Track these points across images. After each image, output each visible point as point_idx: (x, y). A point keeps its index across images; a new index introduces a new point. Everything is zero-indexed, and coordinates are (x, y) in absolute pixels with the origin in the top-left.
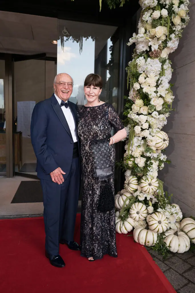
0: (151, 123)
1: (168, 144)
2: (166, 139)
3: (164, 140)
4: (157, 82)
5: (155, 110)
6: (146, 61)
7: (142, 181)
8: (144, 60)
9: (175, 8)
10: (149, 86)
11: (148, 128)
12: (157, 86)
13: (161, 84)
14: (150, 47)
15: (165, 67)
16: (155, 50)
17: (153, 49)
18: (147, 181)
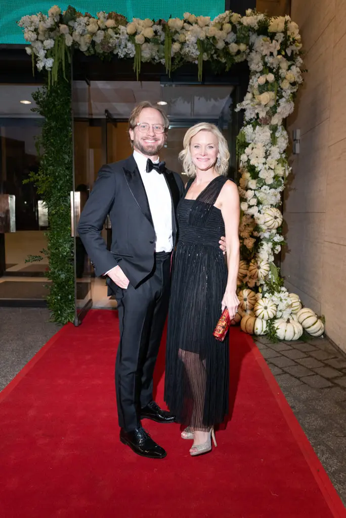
0: (259, 198)
1: (280, 222)
2: (278, 216)
3: (276, 218)
4: (266, 153)
5: (265, 184)
6: (254, 129)
7: (251, 264)
8: (252, 128)
9: (283, 72)
10: (257, 157)
11: (256, 204)
12: (266, 157)
13: (270, 154)
14: (257, 114)
15: (277, 134)
16: (262, 117)
17: (260, 117)
18: (256, 264)
